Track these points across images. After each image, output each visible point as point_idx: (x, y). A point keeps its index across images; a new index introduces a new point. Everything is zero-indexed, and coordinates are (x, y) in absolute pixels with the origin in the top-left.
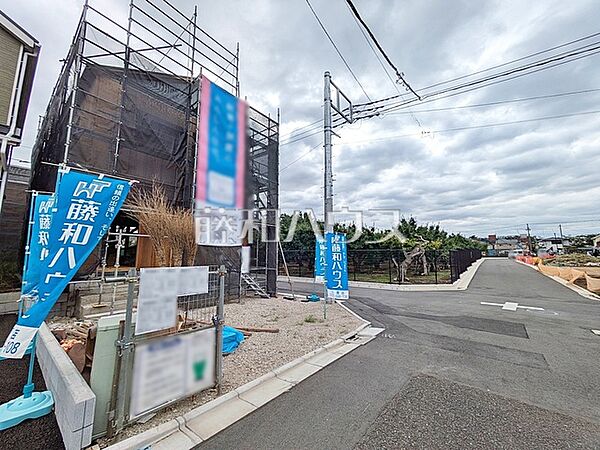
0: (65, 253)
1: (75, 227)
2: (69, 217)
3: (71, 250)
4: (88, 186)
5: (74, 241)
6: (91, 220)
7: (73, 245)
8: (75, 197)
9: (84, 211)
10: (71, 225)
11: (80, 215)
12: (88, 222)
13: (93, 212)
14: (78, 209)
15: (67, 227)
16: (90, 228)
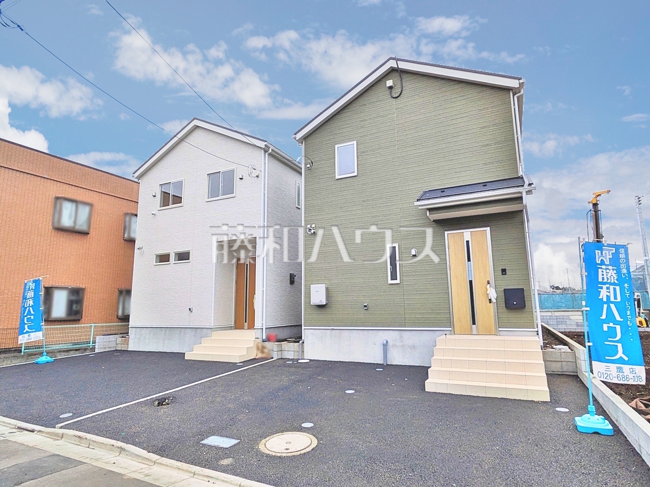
0: (609, 308)
1: (608, 288)
2: (600, 280)
3: (612, 306)
4: (602, 254)
5: (612, 299)
6: (616, 282)
7: (612, 302)
8: (599, 264)
9: (609, 275)
10: (605, 287)
11: (608, 279)
12: (614, 284)
13: (614, 275)
14: (605, 273)
15: (602, 288)
16: (618, 288)
